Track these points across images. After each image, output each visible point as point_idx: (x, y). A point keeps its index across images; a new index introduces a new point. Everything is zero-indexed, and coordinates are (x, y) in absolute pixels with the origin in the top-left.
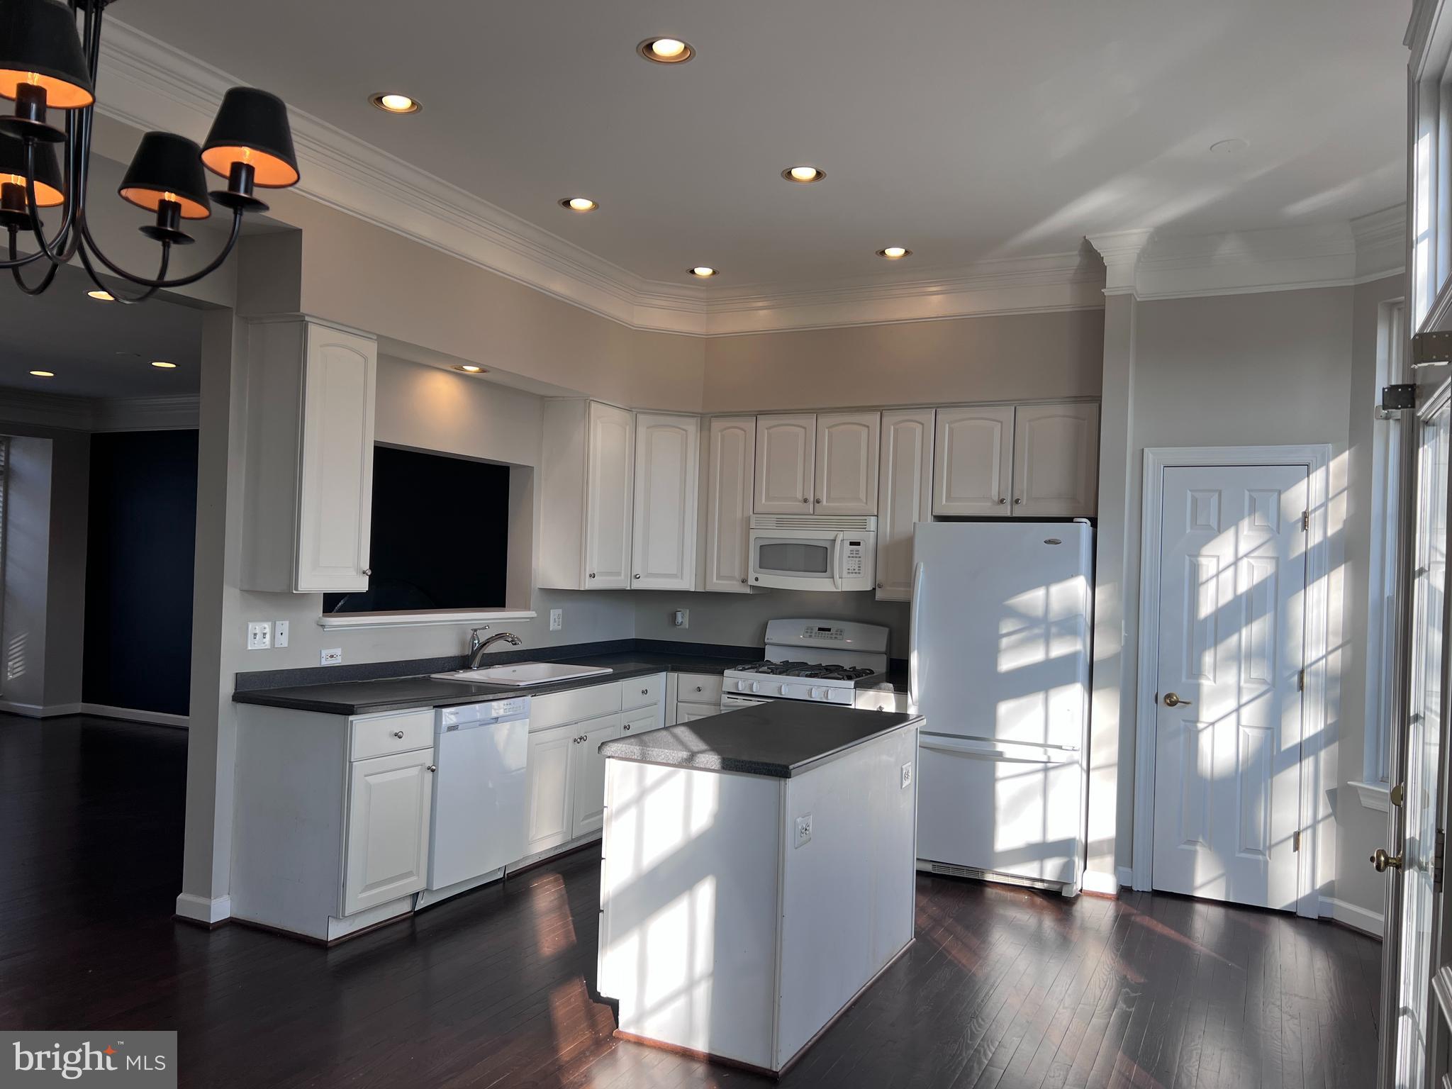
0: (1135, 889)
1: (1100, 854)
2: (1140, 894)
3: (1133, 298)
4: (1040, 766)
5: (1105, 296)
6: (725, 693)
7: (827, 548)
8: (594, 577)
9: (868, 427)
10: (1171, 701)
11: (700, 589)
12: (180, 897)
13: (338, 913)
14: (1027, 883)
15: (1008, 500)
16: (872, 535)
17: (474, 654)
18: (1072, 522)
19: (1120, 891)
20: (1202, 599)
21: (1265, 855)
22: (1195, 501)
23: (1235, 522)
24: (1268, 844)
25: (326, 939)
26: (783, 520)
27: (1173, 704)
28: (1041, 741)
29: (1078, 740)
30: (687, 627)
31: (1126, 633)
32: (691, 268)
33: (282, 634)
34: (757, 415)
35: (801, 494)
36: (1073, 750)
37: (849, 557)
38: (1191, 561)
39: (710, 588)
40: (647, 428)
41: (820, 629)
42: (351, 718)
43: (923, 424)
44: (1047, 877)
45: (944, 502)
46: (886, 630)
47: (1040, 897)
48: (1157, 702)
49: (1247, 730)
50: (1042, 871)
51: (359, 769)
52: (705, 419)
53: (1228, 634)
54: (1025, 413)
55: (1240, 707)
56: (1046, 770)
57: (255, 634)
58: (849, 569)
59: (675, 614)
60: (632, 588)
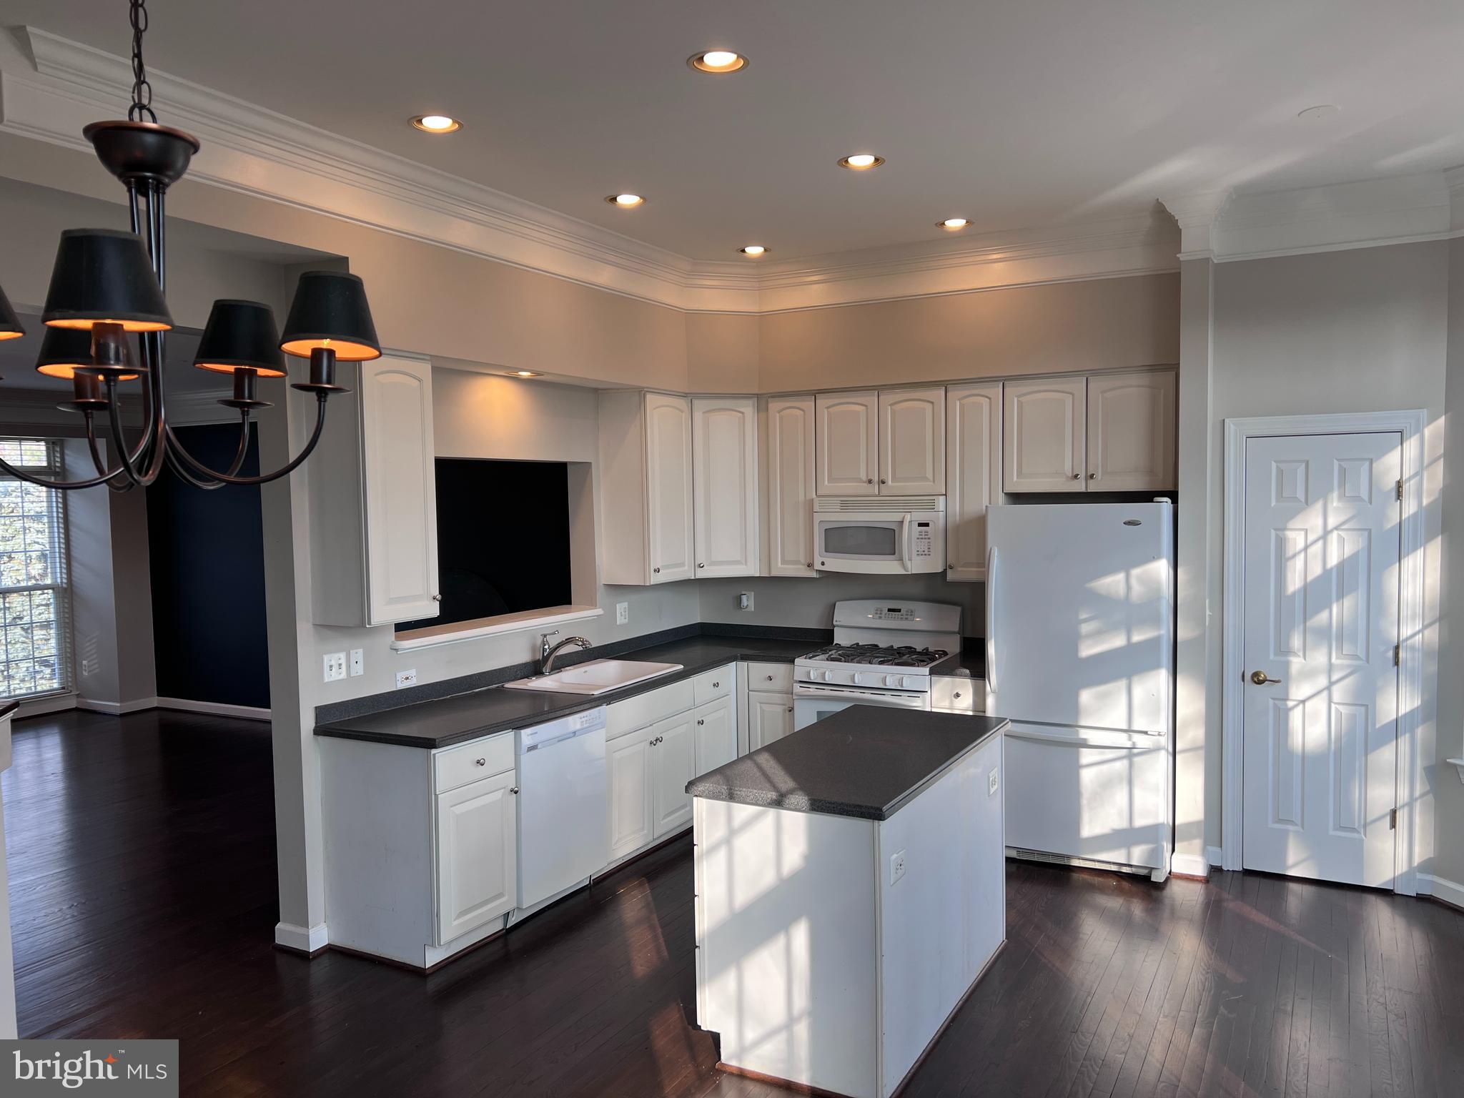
0: (1225, 868)
1: (1189, 838)
2: (1230, 875)
3: (1210, 262)
4: (1124, 752)
5: (1180, 261)
6: (796, 682)
7: (894, 530)
8: (659, 572)
9: (932, 403)
10: (1258, 679)
11: (765, 574)
12: (279, 926)
13: (432, 939)
14: (1114, 868)
15: (1082, 475)
16: (942, 515)
17: (545, 659)
18: (1153, 502)
19: (1210, 872)
20: (1289, 575)
21: (1359, 832)
22: (1280, 473)
23: (1324, 495)
24: (1362, 822)
25: (423, 967)
26: (847, 503)
27: (1260, 682)
28: (1124, 727)
29: (1164, 725)
30: (753, 610)
31: (1210, 612)
32: (741, 247)
33: (357, 662)
34: (815, 394)
35: (865, 475)
36: (1159, 735)
37: (918, 538)
38: (1277, 536)
39: (774, 573)
40: (704, 413)
41: (890, 610)
42: (434, 751)
43: (990, 399)
44: (1134, 863)
45: (1015, 479)
46: (959, 609)
47: (1127, 881)
48: (1243, 680)
49: (1341, 708)
50: (1129, 856)
51: (444, 800)
52: (762, 400)
53: (1318, 610)
54: (1097, 385)
55: (1331, 684)
56: (1130, 757)
57: (331, 666)
58: (918, 551)
59: (740, 597)
60: (697, 577)
